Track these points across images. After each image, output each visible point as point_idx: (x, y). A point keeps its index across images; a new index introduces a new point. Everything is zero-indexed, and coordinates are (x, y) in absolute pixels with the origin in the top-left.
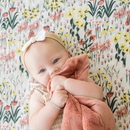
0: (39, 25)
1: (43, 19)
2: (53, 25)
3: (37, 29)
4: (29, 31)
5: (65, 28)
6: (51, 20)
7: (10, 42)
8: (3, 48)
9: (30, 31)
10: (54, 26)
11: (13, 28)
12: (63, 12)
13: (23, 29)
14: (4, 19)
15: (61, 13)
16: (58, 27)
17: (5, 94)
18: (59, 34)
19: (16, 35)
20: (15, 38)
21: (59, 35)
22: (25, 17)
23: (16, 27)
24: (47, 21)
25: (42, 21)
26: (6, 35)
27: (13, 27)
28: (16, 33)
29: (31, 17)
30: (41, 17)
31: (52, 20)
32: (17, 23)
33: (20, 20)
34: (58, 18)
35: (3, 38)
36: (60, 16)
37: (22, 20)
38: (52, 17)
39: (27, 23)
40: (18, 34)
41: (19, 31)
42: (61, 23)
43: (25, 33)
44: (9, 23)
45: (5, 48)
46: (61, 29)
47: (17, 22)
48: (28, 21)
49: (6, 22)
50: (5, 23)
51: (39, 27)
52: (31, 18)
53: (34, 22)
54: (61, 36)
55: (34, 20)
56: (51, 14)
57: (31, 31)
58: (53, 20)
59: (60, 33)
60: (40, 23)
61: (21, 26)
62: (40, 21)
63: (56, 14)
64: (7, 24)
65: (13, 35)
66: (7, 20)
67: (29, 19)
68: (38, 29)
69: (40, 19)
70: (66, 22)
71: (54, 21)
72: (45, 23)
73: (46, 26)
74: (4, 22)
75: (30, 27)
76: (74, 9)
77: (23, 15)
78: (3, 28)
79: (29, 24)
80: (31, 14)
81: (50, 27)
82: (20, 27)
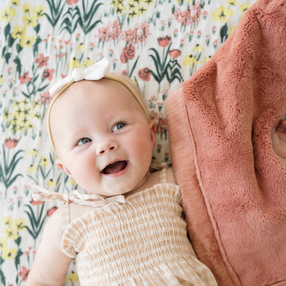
0: (147, 33)
1: (158, 21)
2: (180, 35)
3: (142, 41)
4: (122, 44)
5: (208, 44)
6: (177, 25)
7: (77, 63)
8: (59, 74)
9: (125, 43)
10: (182, 38)
11: (86, 32)
12: (206, 8)
13: (110, 36)
14: (70, 9)
15: (202, 11)
16: (190, 40)
17: (52, 180)
18: (191, 56)
19: (92, 49)
20: (90, 55)
21: (192, 59)
22: (119, 10)
23: (95, 31)
24: (166, 26)
25: (155, 25)
26: (69, 46)
27: (87, 29)
28: (92, 44)
29: (132, 12)
30: (155, 16)
31: (180, 24)
32: (97, 22)
33: (105, 15)
34: (194, 21)
35: (61, 53)
36: (198, 16)
37: (110, 16)
38: (180, 17)
39: (120, 24)
40: (98, 47)
41: (100, 40)
42: (199, 32)
43: (113, 47)
44: (80, 19)
45: (65, 75)
46: (198, 45)
47: (98, 19)
48: (123, 20)
49: (73, 18)
50: (70, 18)
51: (148, 37)
52: (130, 14)
53: (138, 24)
54: (196, 62)
55: (137, 21)
56: (179, 9)
57: (128, 46)
58: (182, 24)
59: (193, 56)
60: (151, 28)
61: (106, 30)
62: (151, 25)
63: (189, 10)
64: (73, 22)
65: (85, 49)
66: (75, 11)
67: (127, 16)
68: (144, 42)
69: (152, 20)
70: (211, 31)
71: (183, 27)
72: (163, 29)
73: (165, 37)
74: (68, 16)
75: (127, 35)
76: (232, 4)
77: (113, 6)
78: (65, 30)
79: (125, 28)
80: (132, 6)
81: (173, 40)
82: (103, 30)
